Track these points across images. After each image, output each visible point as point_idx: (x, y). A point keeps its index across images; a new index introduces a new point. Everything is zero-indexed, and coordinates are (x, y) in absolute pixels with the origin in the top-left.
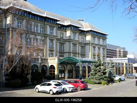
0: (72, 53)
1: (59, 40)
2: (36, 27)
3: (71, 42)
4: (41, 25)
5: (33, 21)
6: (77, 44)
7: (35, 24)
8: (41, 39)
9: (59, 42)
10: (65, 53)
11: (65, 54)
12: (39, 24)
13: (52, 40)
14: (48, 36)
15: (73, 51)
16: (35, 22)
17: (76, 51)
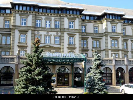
0: (110, 50)
1: (92, 35)
2: (48, 21)
3: (108, 35)
4: (55, 19)
5: (43, 16)
6: (119, 38)
7: (47, 18)
8: (56, 35)
9: (92, 38)
10: (102, 50)
11: (102, 52)
12: (53, 18)
13: (72, 36)
14: (66, 30)
15: (111, 47)
16: (47, 16)
17: (119, 47)
